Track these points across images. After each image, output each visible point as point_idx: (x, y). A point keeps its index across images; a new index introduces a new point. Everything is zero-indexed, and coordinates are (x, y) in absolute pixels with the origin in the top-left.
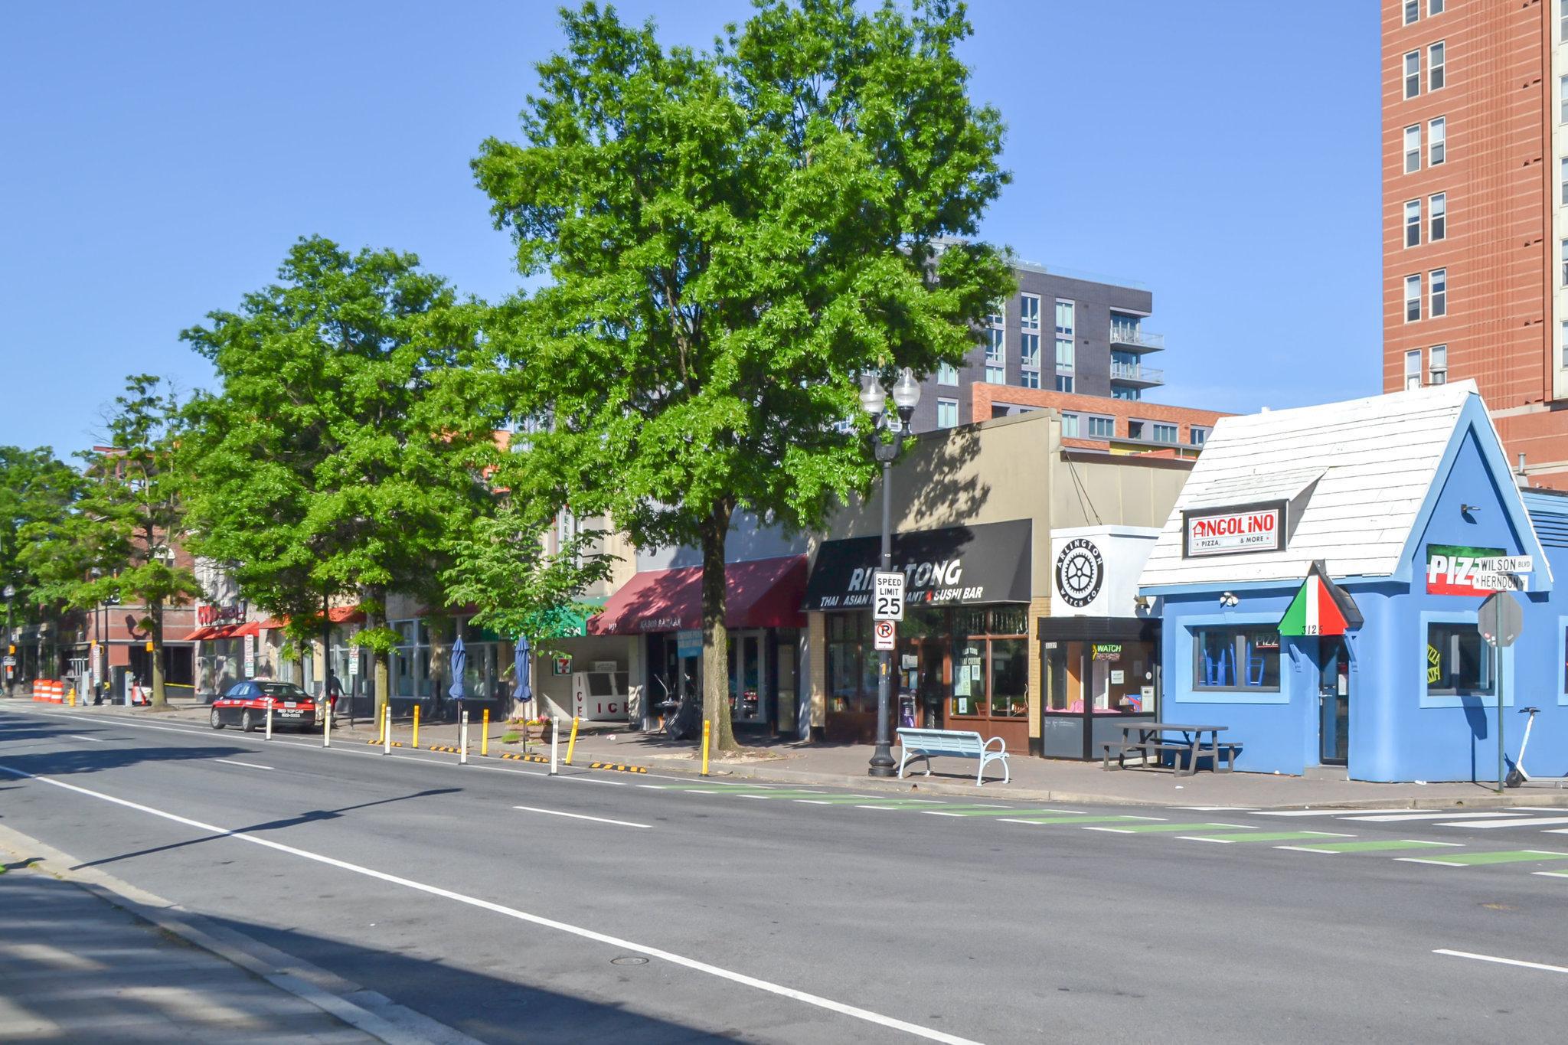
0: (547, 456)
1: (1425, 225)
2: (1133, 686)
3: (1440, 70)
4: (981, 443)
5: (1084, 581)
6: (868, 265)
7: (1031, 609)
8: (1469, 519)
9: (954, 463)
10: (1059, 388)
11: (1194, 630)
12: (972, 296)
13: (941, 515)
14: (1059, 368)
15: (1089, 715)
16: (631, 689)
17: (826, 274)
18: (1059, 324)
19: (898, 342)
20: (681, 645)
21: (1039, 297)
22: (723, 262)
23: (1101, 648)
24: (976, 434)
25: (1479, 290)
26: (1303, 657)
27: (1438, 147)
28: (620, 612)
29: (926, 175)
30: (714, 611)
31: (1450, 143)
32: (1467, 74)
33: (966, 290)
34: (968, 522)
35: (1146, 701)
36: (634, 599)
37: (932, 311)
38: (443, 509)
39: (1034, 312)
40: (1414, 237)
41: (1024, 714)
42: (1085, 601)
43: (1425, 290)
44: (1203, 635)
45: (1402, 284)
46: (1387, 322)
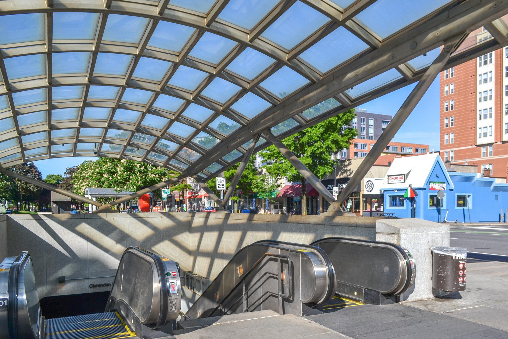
0: (276, 167)
1: (449, 106)
2: (379, 206)
3: (453, 73)
4: (352, 163)
5: (370, 187)
6: (332, 134)
7: (361, 193)
8: (437, 177)
9: (347, 166)
10: (370, 139)
11: (390, 196)
12: (350, 137)
13: (344, 175)
14: (370, 134)
15: (371, 211)
16: (284, 207)
17: (324, 135)
18: (370, 124)
19: (337, 147)
20: (294, 199)
21: (365, 118)
22: (308, 136)
23: (373, 199)
24: (351, 161)
25: (461, 121)
26: (408, 201)
27: (452, 90)
28: (283, 193)
29: (342, 117)
30: (304, 193)
31: (455, 89)
32: (459, 74)
33: (349, 137)
34: (349, 177)
35: (382, 209)
36: (285, 190)
37: (343, 141)
38: (248, 174)
39: (364, 121)
40: (447, 110)
41: (360, 211)
42: (371, 191)
43: (449, 121)
44: (391, 197)
45: (444, 120)
46: (441, 128)
